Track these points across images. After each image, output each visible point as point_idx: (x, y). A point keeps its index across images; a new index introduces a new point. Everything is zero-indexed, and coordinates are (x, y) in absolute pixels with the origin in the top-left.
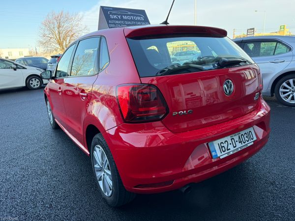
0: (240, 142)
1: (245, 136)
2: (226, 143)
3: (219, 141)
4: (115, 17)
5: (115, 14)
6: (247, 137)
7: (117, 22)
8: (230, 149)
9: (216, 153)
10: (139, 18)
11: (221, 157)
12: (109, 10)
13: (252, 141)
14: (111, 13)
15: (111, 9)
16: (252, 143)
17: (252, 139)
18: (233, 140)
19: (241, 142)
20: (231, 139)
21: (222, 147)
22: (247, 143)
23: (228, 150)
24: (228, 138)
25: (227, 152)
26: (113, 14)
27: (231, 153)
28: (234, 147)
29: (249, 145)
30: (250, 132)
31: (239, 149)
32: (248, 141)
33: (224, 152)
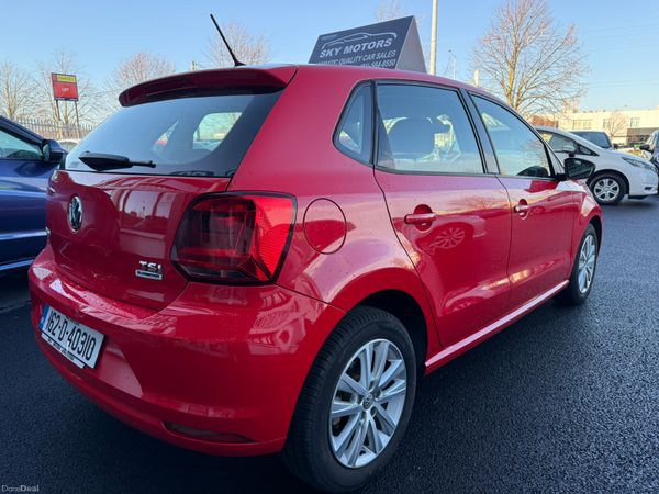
0: (69, 340)
1: (81, 339)
2: (58, 320)
4: (329, 53)
6: (83, 343)
9: (44, 322)
10: (380, 43)
13: (84, 359)
15: (336, 36)
16: (82, 366)
17: (88, 359)
18: (65, 326)
19: (71, 341)
20: (65, 322)
22: (76, 353)
23: (53, 332)
24: (63, 317)
28: (59, 338)
29: (76, 362)
30: (93, 339)
32: (79, 353)
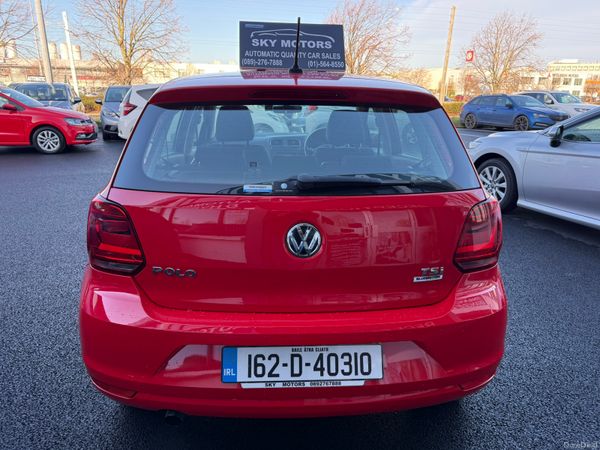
0: (315, 369)
1: (341, 362)
2: (274, 360)
3: (255, 351)
4: (263, 43)
5: (264, 38)
6: (349, 363)
7: (263, 54)
8: (277, 375)
9: (235, 372)
10: (320, 44)
11: (244, 386)
12: (254, 29)
13: (361, 377)
14: (256, 36)
15: (262, 26)
16: (361, 383)
17: (365, 374)
18: (296, 360)
19: (322, 370)
20: (293, 356)
21: (256, 365)
22: (340, 376)
23: (270, 375)
24: (285, 353)
25: (266, 378)
26: (259, 38)
27: (279, 385)
28: (293, 375)
30: (366, 354)
31: (308, 385)
32: (346, 374)
33: (257, 375)
